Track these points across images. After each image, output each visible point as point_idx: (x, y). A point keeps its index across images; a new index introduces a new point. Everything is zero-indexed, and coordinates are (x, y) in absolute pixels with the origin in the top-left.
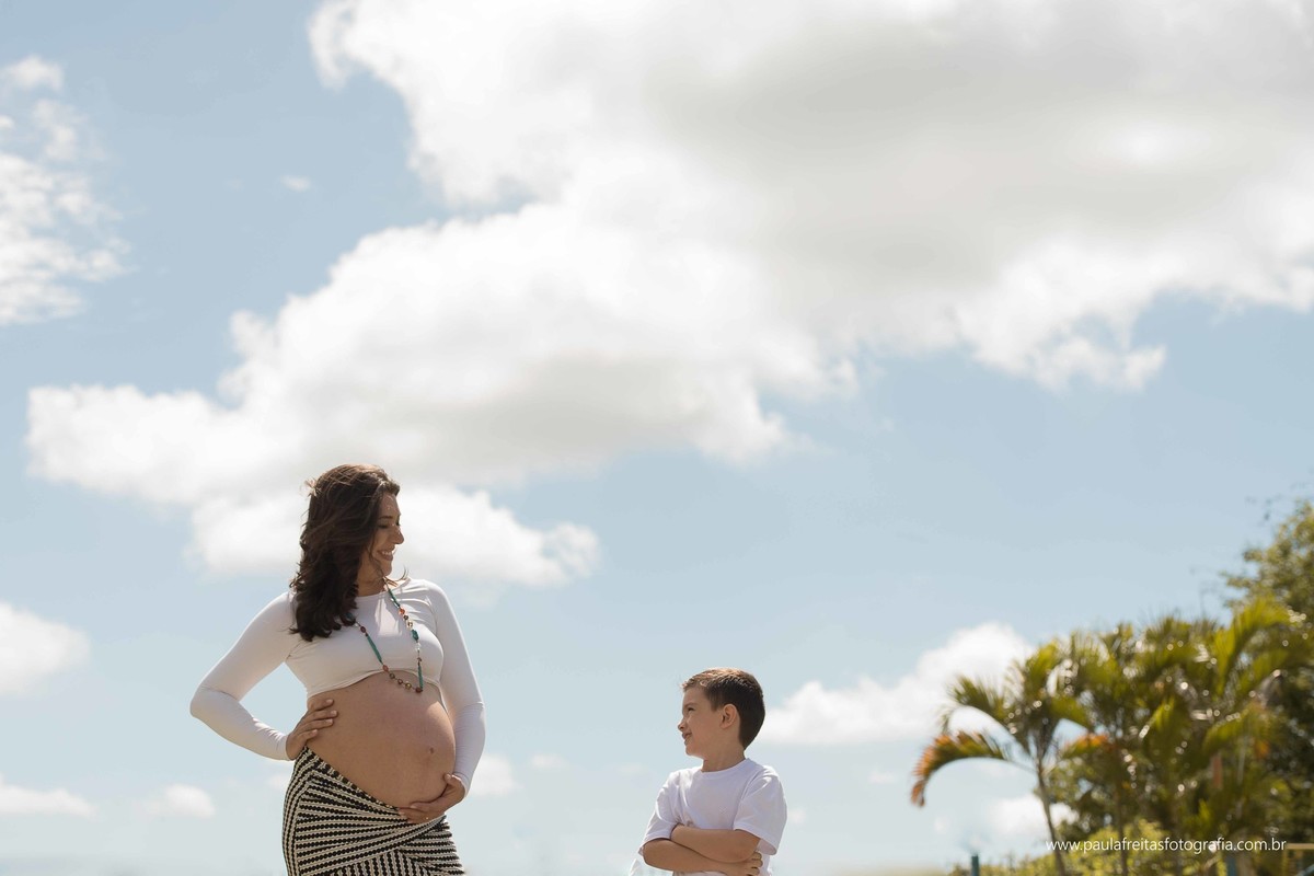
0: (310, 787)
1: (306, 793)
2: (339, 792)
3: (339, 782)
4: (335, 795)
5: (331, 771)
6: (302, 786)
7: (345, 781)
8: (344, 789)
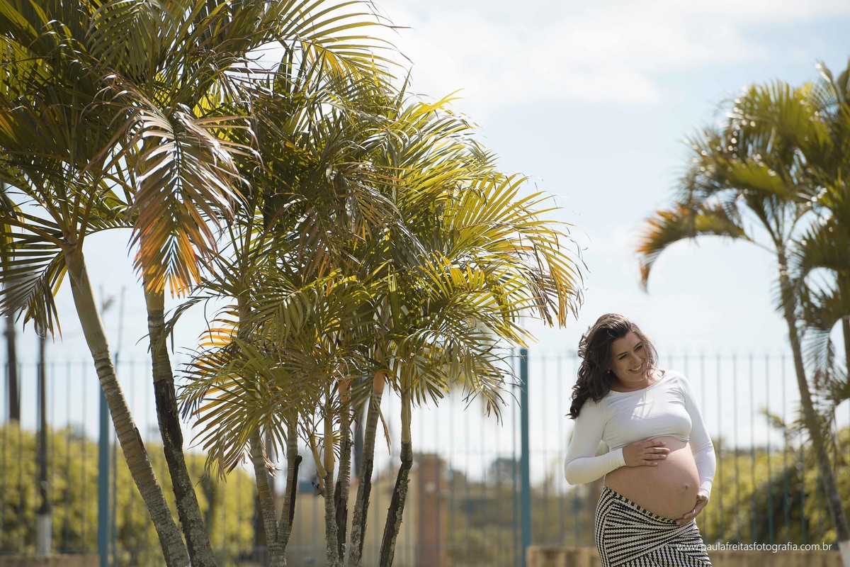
0: (612, 509)
1: (610, 513)
2: (635, 514)
3: (635, 508)
4: (630, 515)
5: (624, 499)
6: (607, 508)
7: (638, 508)
8: (638, 513)
